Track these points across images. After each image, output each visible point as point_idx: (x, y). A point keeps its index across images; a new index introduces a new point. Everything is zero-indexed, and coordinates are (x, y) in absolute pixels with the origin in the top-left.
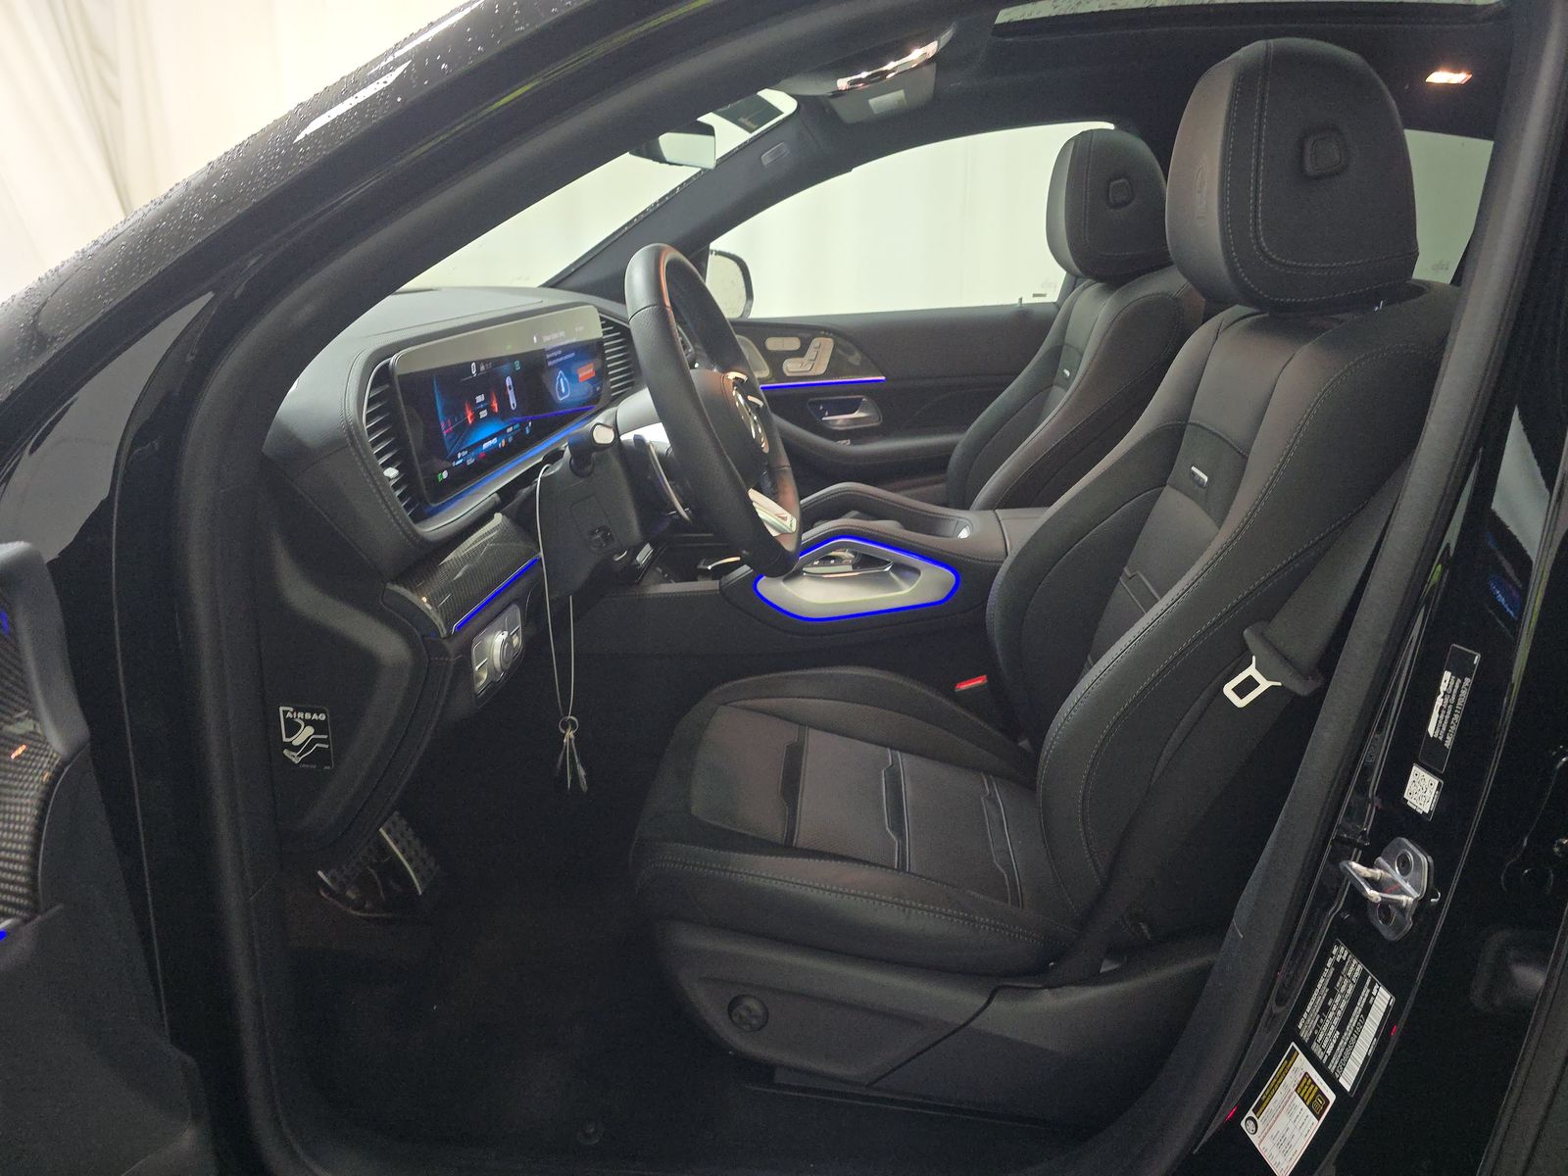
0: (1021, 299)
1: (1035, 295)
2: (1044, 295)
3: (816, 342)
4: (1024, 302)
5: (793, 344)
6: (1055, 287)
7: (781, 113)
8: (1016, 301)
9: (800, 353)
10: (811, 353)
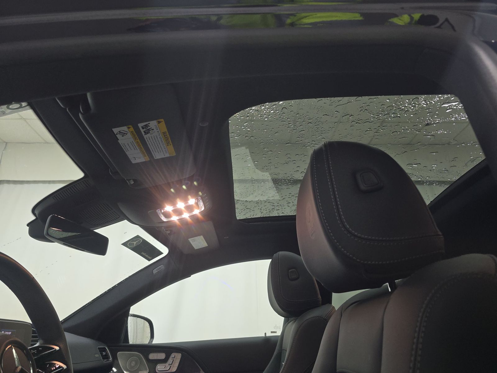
0: (265, 334)
1: (272, 332)
2: (275, 332)
3: (173, 355)
4: (267, 335)
5: (162, 356)
6: (280, 328)
7: (162, 253)
8: (264, 335)
9: (165, 361)
10: (170, 361)
